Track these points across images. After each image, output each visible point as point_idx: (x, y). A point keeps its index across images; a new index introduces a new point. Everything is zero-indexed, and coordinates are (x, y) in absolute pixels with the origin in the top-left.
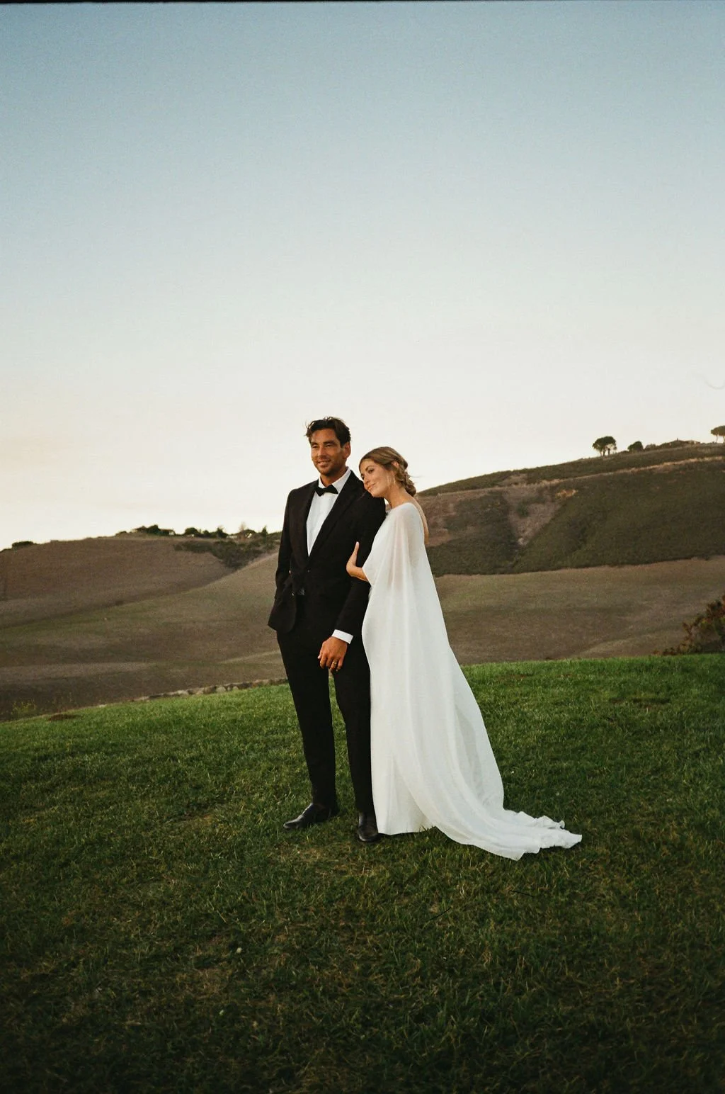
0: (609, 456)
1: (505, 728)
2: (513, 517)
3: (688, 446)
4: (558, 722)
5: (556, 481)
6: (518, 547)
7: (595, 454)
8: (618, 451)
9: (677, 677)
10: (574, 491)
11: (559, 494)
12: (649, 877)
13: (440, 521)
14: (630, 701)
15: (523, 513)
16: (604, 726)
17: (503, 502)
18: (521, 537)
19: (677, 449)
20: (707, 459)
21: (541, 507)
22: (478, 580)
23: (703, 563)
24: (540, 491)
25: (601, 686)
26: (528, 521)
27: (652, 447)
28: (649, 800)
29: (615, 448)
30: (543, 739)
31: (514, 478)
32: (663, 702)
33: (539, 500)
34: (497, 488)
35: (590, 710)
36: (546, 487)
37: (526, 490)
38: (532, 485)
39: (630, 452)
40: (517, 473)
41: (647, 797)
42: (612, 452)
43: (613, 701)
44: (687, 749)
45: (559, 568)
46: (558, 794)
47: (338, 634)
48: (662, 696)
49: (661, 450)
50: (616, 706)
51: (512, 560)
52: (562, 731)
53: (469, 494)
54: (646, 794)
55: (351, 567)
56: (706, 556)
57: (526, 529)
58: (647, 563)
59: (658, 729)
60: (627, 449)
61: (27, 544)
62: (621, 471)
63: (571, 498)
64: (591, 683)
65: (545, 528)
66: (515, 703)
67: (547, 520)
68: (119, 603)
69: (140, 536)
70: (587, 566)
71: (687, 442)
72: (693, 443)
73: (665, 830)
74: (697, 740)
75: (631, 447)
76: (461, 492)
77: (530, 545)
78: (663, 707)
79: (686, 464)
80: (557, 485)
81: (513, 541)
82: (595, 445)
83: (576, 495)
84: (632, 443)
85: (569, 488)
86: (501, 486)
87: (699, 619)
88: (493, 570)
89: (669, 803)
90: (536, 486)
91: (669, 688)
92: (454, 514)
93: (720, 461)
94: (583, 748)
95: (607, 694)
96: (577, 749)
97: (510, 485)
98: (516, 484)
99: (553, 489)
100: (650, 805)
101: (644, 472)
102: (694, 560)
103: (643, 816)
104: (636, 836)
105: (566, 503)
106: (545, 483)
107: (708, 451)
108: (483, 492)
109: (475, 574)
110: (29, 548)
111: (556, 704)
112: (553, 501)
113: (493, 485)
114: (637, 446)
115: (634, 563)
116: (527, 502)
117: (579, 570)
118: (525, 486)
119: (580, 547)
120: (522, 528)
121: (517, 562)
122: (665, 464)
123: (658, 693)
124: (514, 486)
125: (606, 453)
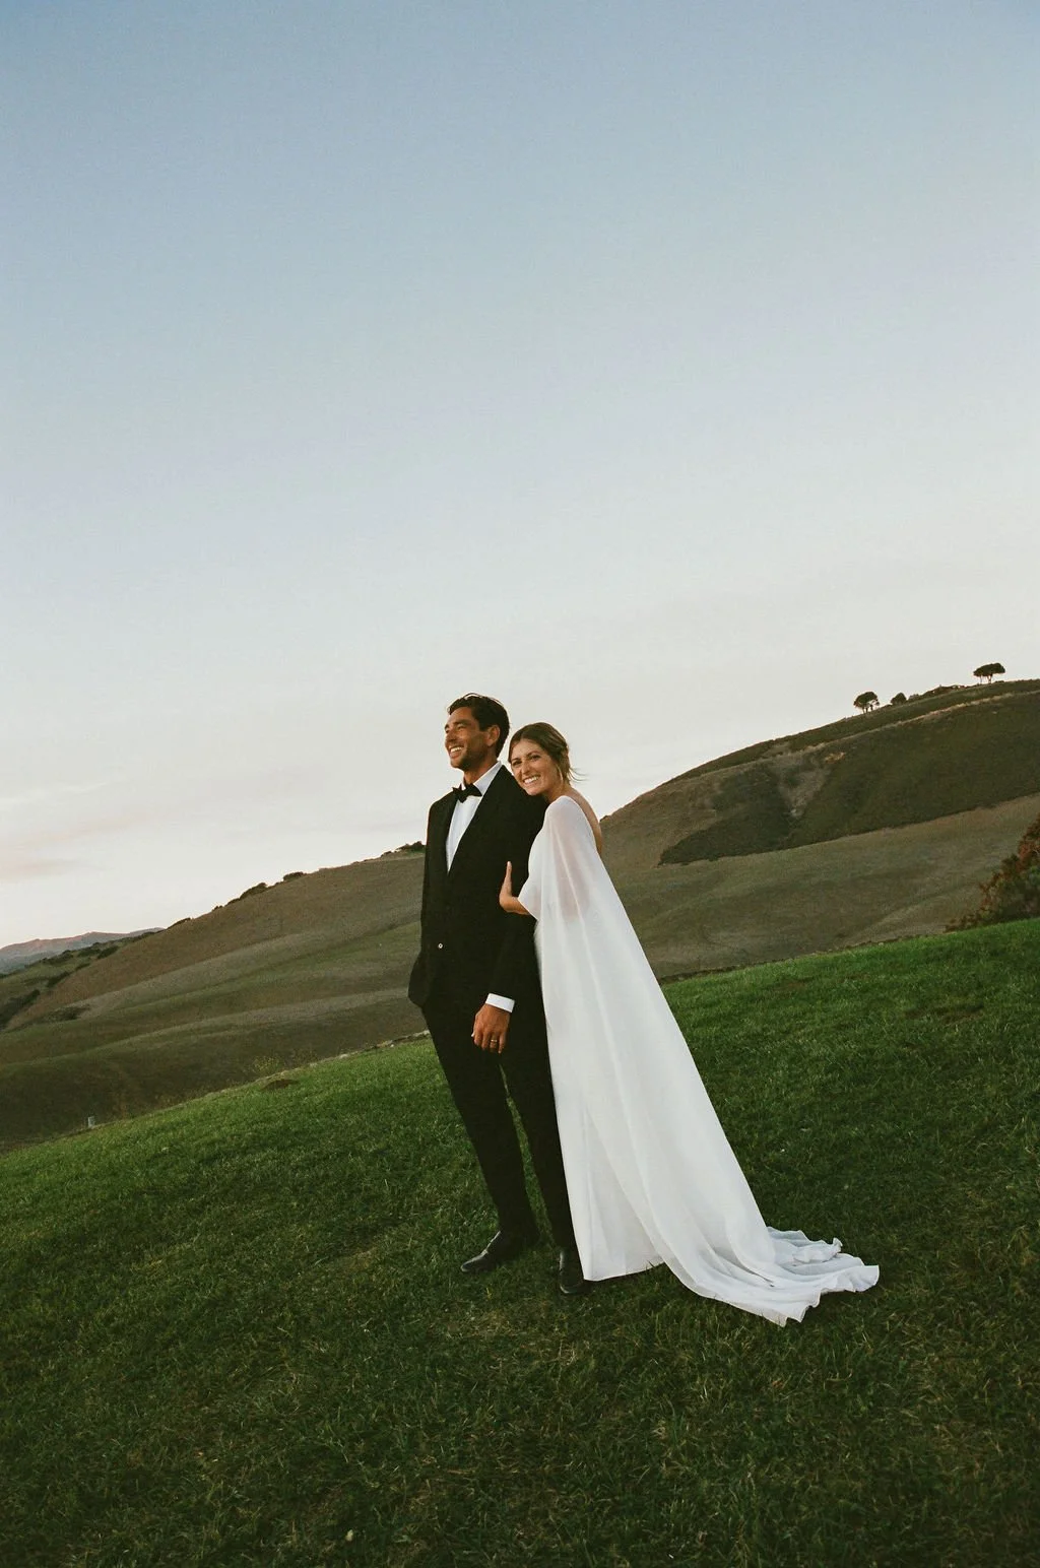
0: (873, 712)
1: (774, 1074)
2: (781, 788)
3: (953, 691)
4: (843, 1058)
5: (822, 745)
6: (792, 819)
7: (858, 712)
8: (881, 706)
9: (985, 965)
10: (842, 754)
11: (827, 759)
12: (1000, 1348)
13: (707, 802)
14: (932, 1013)
15: (793, 783)
16: (903, 1058)
17: (770, 774)
18: (793, 808)
19: (942, 696)
20: (974, 703)
21: (810, 775)
22: (755, 859)
23: (989, 812)
24: (807, 757)
25: (895, 991)
26: (799, 791)
27: (916, 698)
28: (980, 1186)
29: (878, 703)
30: (823, 1088)
31: (777, 747)
32: (975, 1010)
33: (808, 768)
34: (762, 760)
35: (882, 1032)
36: (812, 754)
37: (791, 759)
38: (797, 753)
39: (894, 704)
40: (779, 741)
41: (977, 1183)
42: (874, 708)
43: (912, 1014)
44: (1020, 1089)
45: (839, 836)
46: (846, 1187)
47: (493, 1000)
48: (971, 1000)
49: (926, 699)
50: (916, 1022)
51: (786, 834)
52: (849, 1073)
53: (732, 770)
54: (974, 1177)
55: (505, 898)
56: (989, 805)
57: (798, 798)
58: (929, 820)
59: (974, 1057)
60: (889, 703)
61: (298, 875)
62: (888, 726)
63: (839, 761)
64: (882, 988)
65: (817, 795)
66: (787, 1033)
67: (819, 786)
68: (392, 927)
69: (406, 855)
70: (867, 830)
71: (951, 688)
72: (957, 687)
73: (1013, 1244)
74: (1031, 1073)
75: (893, 700)
76: (724, 770)
77: (803, 817)
78: (976, 1018)
79: (954, 710)
80: (823, 749)
81: (785, 813)
82: (856, 703)
83: (844, 759)
84: (894, 696)
85: (836, 750)
86: (764, 758)
87: (997, 877)
88: (771, 846)
89: (1009, 1191)
90: (801, 753)
91: (980, 986)
92: (720, 792)
93: (988, 703)
94: (877, 1100)
95: (903, 1005)
96: (869, 1101)
97: (774, 755)
98: (781, 753)
99: (820, 754)
100: (982, 1196)
101: (911, 724)
102: (979, 810)
103: (973, 1217)
104: (969, 1260)
105: (836, 766)
106: (811, 748)
107: (974, 694)
108: (747, 766)
109: (751, 853)
110: (300, 879)
111: (840, 1027)
112: (822, 767)
113: (757, 757)
114: (900, 698)
115: (916, 820)
116: (796, 770)
117: (862, 835)
118: (789, 754)
119: (856, 812)
120: (793, 799)
121: (793, 835)
122: (932, 713)
123: (966, 995)
124: (779, 756)
125: (869, 710)
